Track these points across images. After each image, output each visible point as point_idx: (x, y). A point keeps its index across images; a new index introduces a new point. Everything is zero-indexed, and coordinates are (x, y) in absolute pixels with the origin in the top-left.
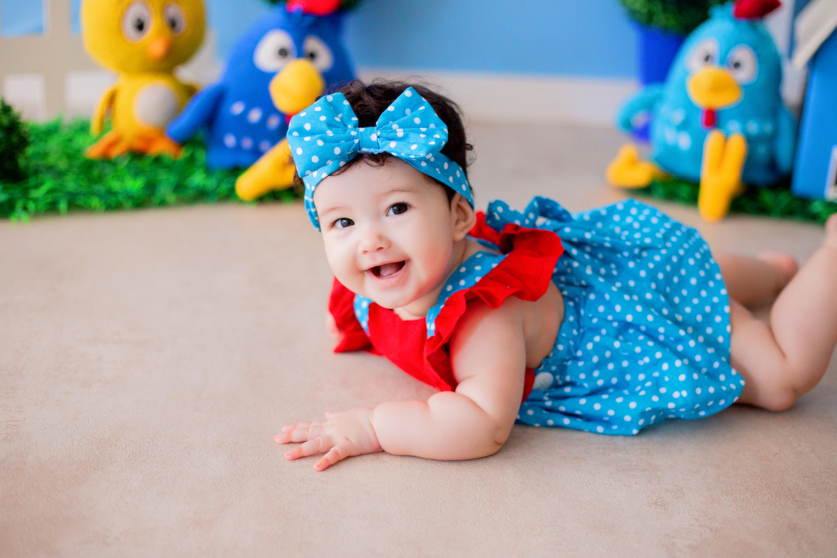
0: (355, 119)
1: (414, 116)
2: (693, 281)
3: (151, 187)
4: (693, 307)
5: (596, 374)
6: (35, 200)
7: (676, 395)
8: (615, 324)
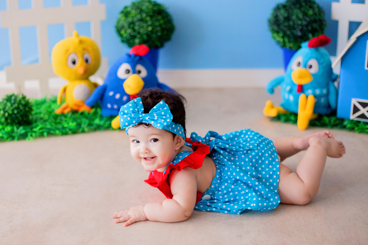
0: (143, 109)
1: (162, 112)
2: (267, 162)
3: (79, 125)
4: (266, 172)
5: (226, 196)
6: (35, 132)
7: (252, 205)
8: (233, 179)
